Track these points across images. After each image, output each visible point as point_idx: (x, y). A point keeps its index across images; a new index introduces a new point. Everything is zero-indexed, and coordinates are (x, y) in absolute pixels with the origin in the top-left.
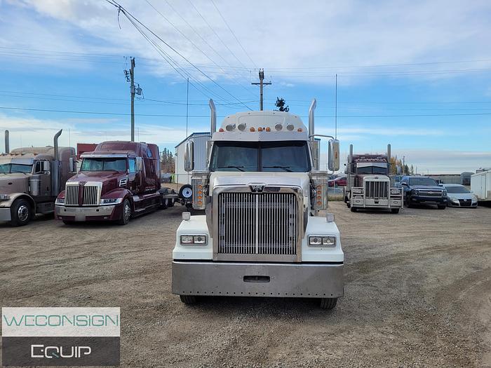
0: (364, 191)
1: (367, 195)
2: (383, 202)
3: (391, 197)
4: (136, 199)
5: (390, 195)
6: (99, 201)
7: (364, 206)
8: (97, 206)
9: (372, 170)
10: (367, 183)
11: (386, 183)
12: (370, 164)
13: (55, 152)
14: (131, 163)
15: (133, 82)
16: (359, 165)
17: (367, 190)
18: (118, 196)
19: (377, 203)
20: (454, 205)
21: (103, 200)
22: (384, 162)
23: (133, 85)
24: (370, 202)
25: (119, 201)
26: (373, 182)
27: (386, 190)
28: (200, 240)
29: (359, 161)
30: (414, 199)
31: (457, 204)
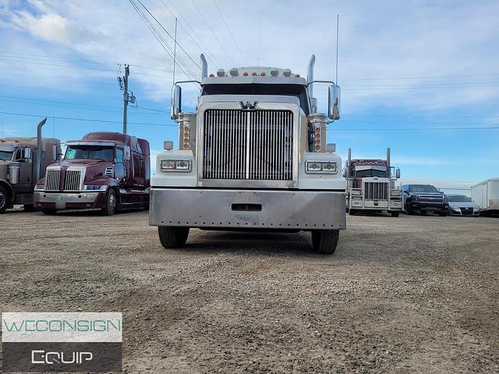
0: (363, 192)
1: (366, 197)
2: (383, 204)
3: (391, 199)
4: (122, 191)
5: (390, 197)
6: (82, 187)
7: (363, 208)
8: (79, 192)
9: (371, 173)
10: (366, 184)
11: (386, 183)
12: (369, 167)
13: (38, 141)
14: (119, 152)
15: (126, 89)
16: (358, 168)
17: (366, 191)
18: (102, 184)
19: (377, 205)
20: (455, 214)
21: (86, 186)
22: (383, 165)
23: (126, 93)
24: (370, 204)
25: (104, 188)
26: (372, 183)
27: (386, 191)
28: (182, 165)
29: (357, 165)
30: (414, 206)
31: (459, 213)
